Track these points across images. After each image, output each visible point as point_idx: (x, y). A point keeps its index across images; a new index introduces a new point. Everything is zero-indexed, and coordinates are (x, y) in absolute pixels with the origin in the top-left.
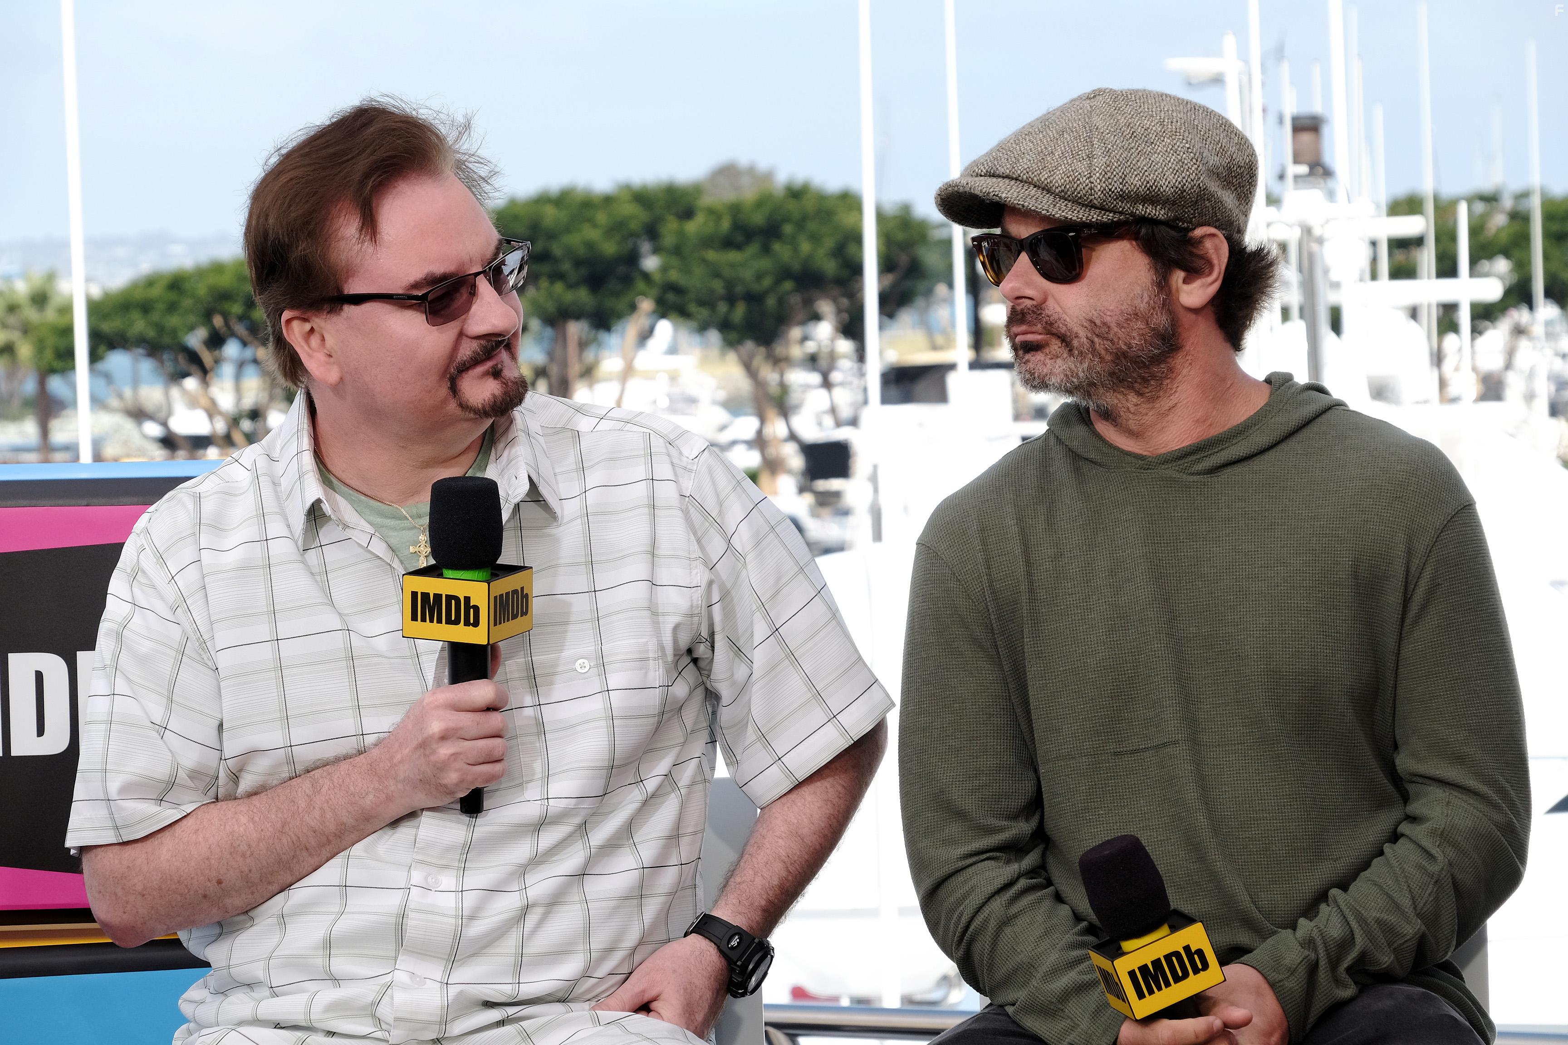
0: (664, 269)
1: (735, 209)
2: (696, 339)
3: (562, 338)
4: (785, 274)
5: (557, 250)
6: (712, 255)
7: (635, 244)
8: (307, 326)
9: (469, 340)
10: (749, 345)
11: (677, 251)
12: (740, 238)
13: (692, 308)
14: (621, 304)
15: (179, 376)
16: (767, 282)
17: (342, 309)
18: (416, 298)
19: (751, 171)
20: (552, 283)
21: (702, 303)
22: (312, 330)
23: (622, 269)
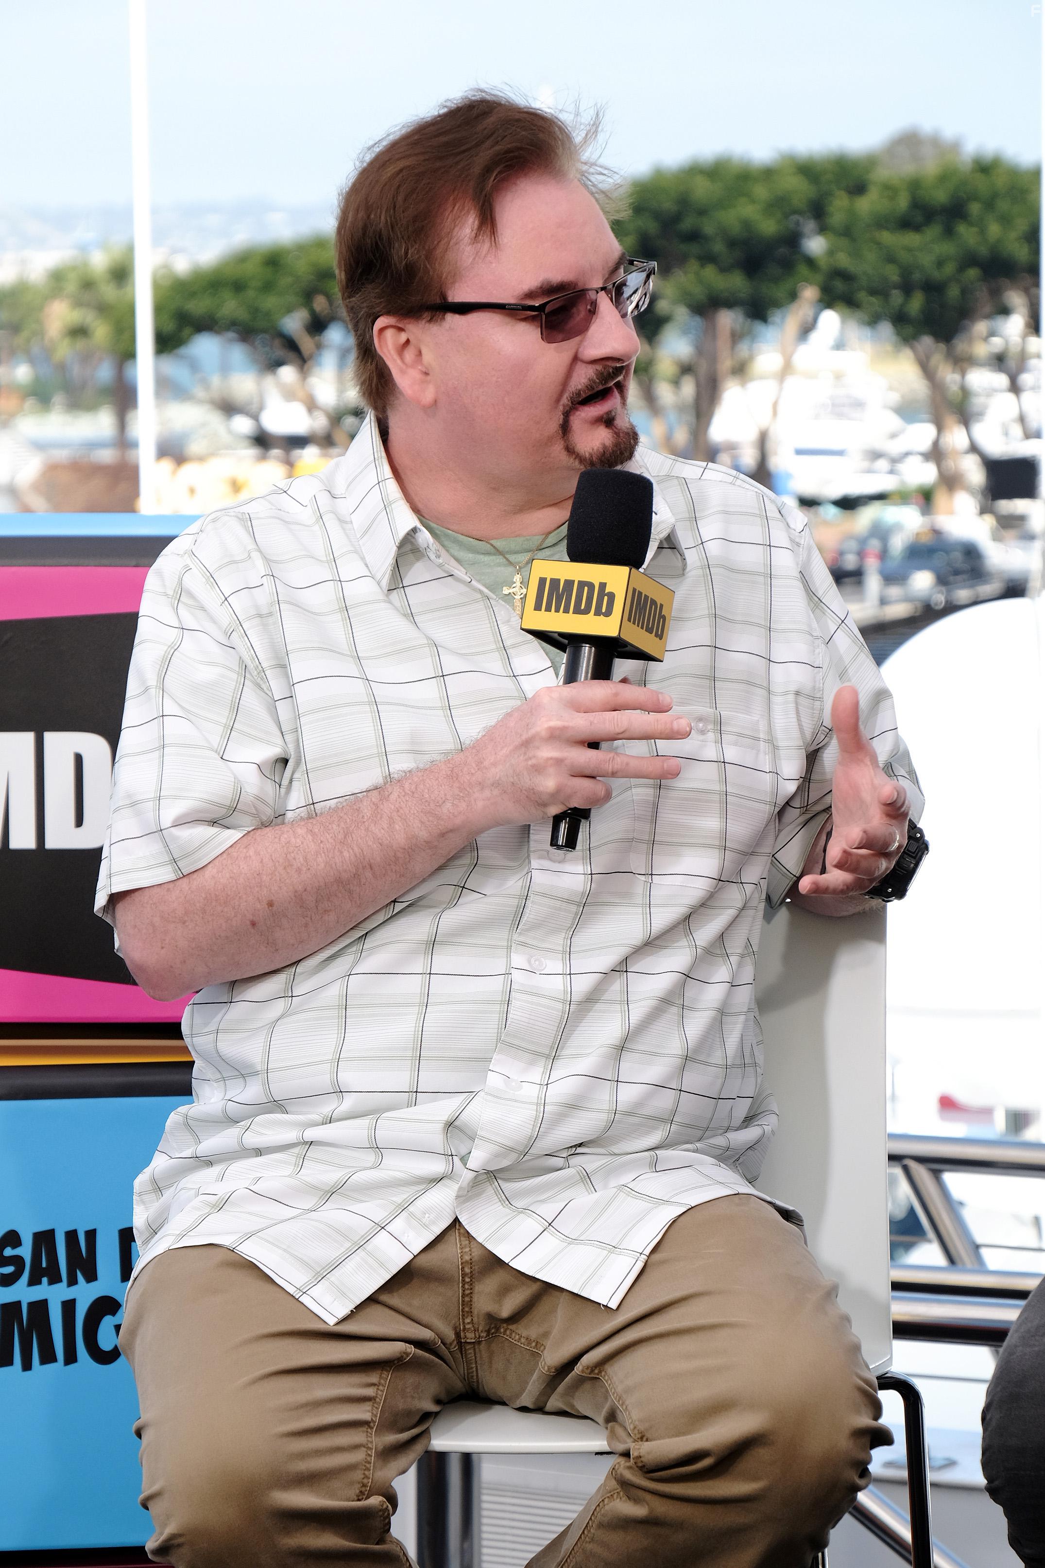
0: (831, 253)
1: (915, 185)
2: (867, 332)
3: (711, 331)
4: (970, 260)
5: (709, 229)
6: (887, 238)
7: (797, 223)
8: (403, 337)
9: (584, 365)
10: (927, 341)
11: (847, 232)
12: (919, 219)
13: (862, 296)
14: (779, 292)
15: (274, 365)
16: (949, 269)
17: (444, 318)
18: (532, 308)
19: (935, 142)
20: (703, 266)
21: (873, 292)
22: (408, 342)
23: (782, 251)
